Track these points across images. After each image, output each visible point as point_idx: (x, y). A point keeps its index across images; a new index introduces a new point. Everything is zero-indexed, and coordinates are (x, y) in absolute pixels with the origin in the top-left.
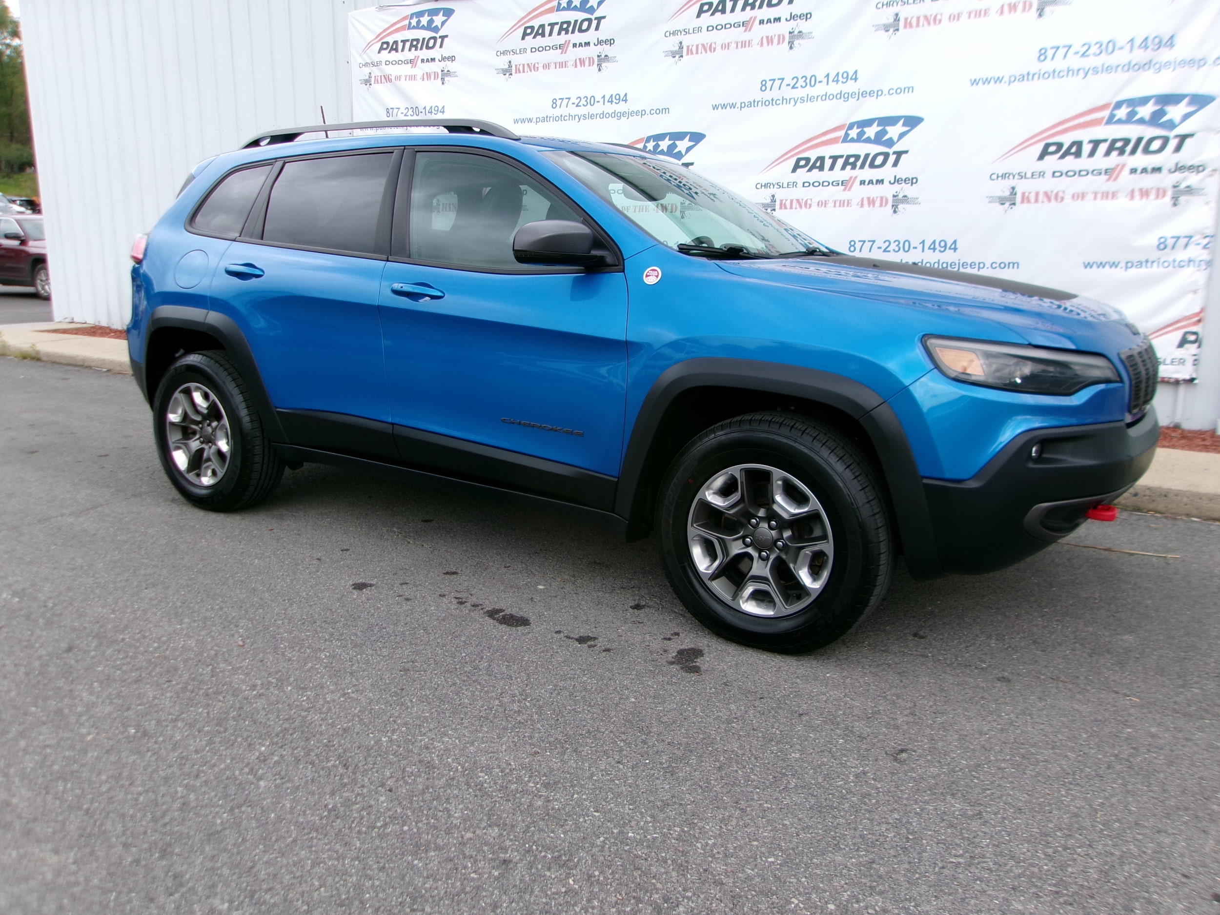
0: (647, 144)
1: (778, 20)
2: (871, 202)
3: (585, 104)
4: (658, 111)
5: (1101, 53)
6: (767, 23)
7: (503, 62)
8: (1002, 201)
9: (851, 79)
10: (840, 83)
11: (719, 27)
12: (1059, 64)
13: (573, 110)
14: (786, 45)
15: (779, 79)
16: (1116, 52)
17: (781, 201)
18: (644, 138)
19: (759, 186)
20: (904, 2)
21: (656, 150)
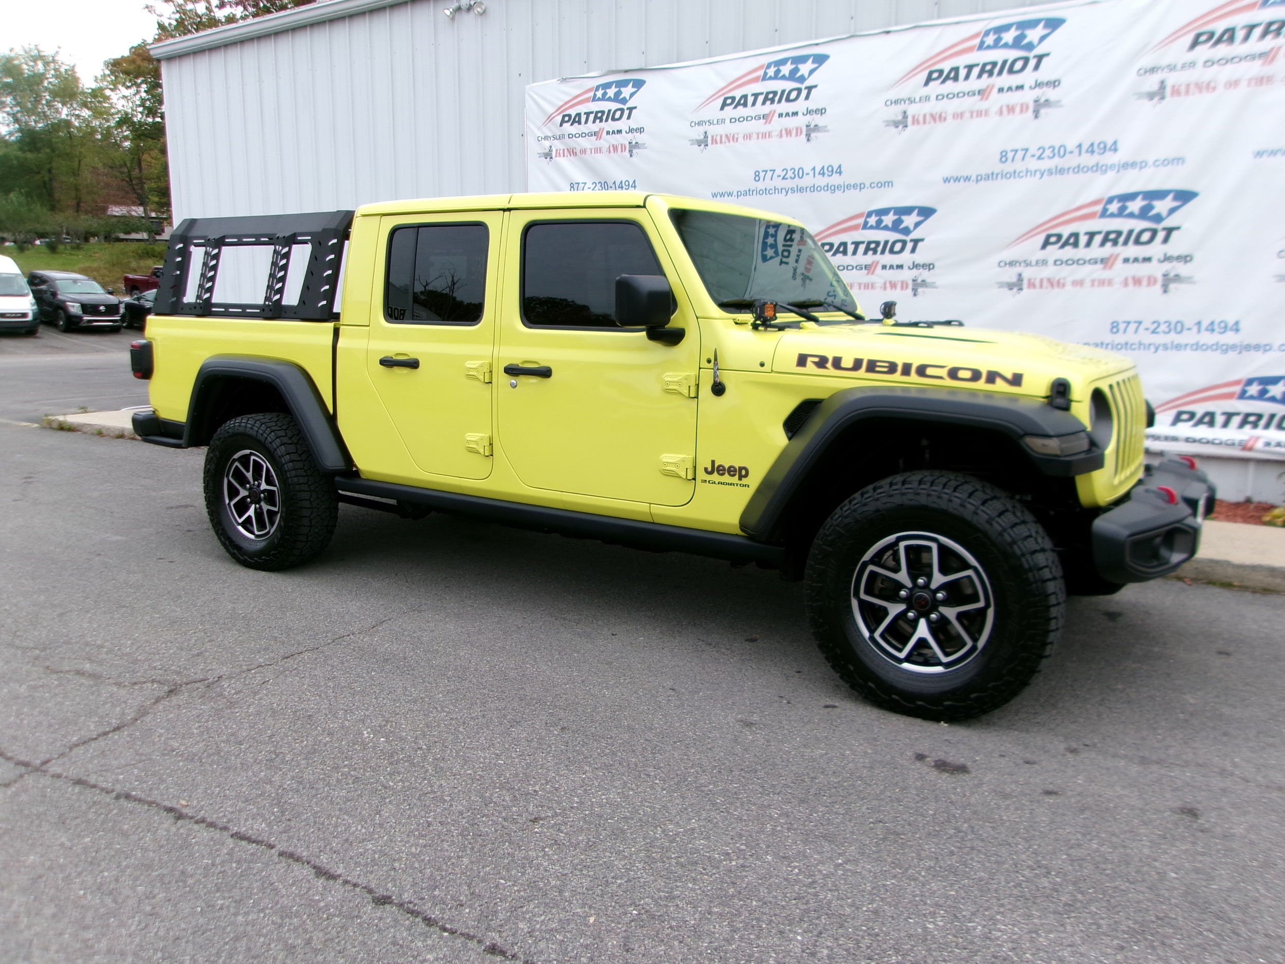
0: (868, 219)
1: (1021, 87)
2: (1137, 281)
3: (793, 176)
4: (879, 185)
6: (1007, 91)
7: (698, 133)
9: (1110, 150)
10: (1096, 153)
11: (950, 96)
13: (779, 183)
14: (1031, 114)
15: (1022, 149)
17: (1029, 280)
18: (864, 213)
19: (1002, 264)
20: (1172, 68)
21: (878, 226)
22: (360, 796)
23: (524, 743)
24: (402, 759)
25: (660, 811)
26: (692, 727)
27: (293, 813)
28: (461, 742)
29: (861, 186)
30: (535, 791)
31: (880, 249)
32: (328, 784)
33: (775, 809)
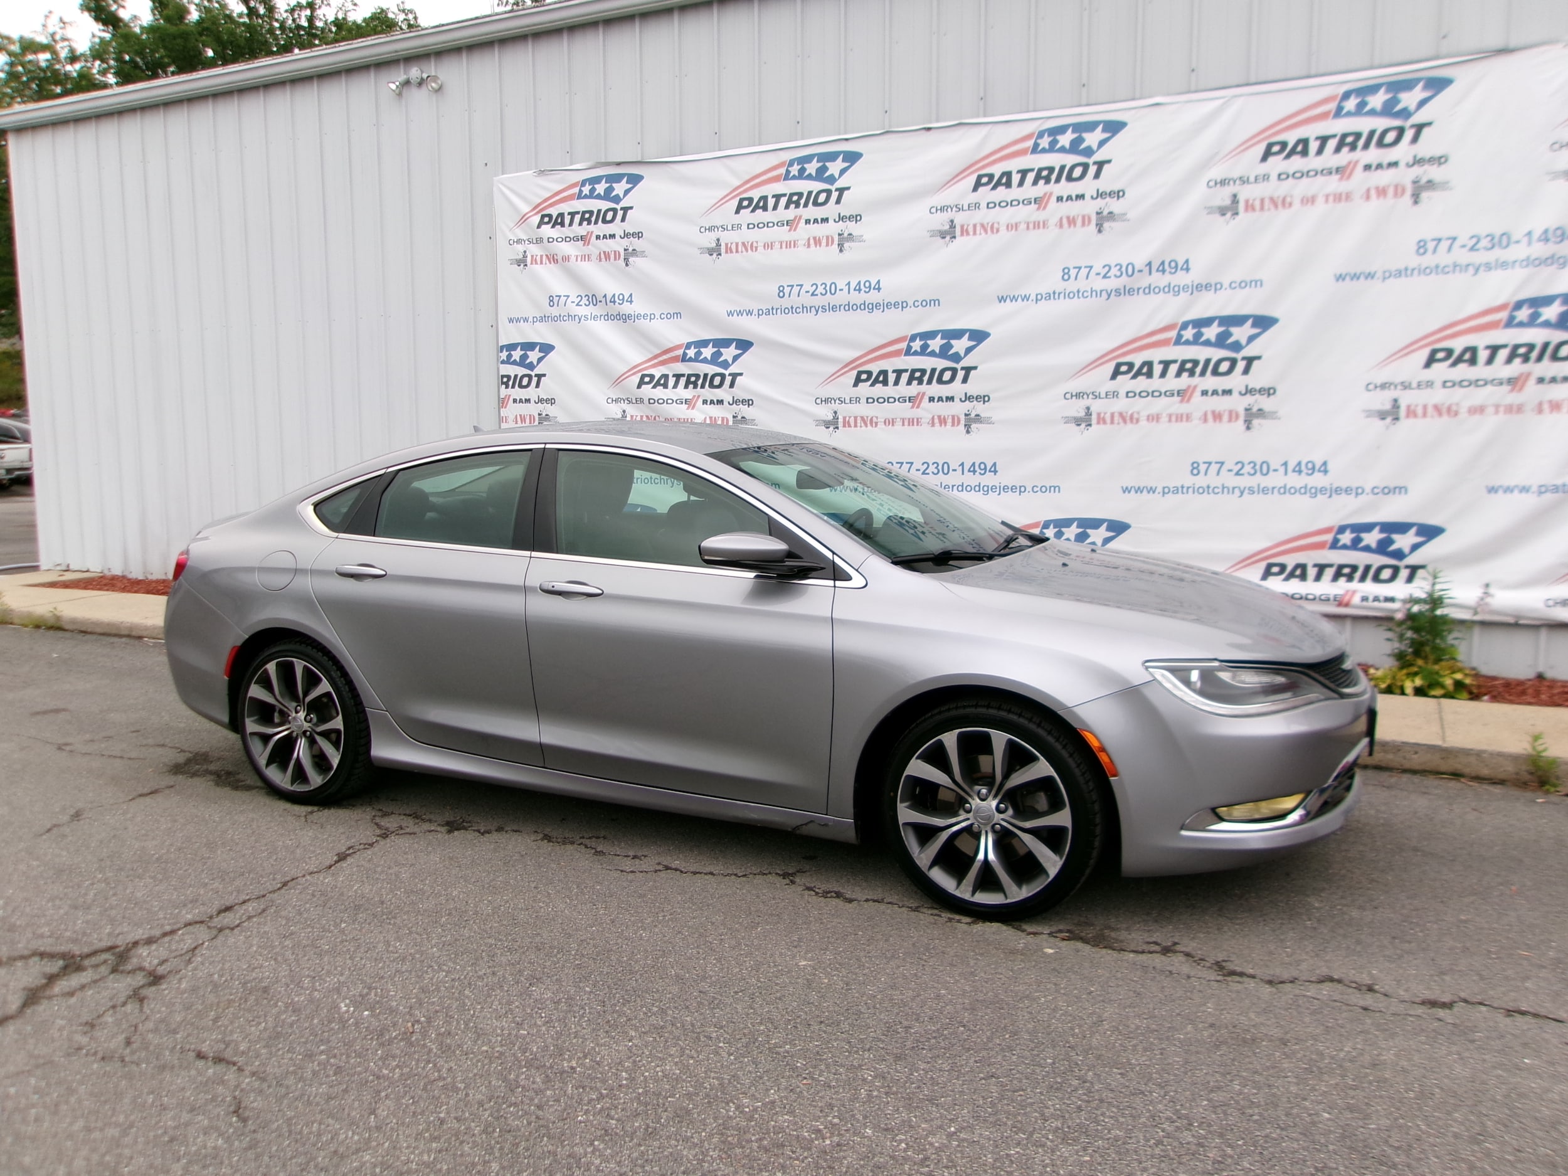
0: (911, 344)
1: (1081, 197)
2: (1217, 417)
3: (824, 292)
4: (924, 303)
5: (1493, 247)
6: (1067, 200)
7: (709, 240)
8: (1382, 415)
9: (1182, 269)
10: (1167, 273)
11: (1003, 204)
12: (1443, 258)
13: (808, 300)
14: (1093, 227)
15: (1086, 267)
16: (1513, 247)
17: (1099, 414)
18: (907, 337)
19: (1068, 396)
20: (1244, 181)
21: (924, 351)
22: (346, 1091)
23: (551, 1006)
24: (396, 1038)
25: (730, 1082)
26: (754, 972)
27: (258, 1122)
28: (469, 1010)
29: (903, 305)
30: (572, 1068)
31: (926, 378)
32: (301, 1079)
33: (867, 1069)
